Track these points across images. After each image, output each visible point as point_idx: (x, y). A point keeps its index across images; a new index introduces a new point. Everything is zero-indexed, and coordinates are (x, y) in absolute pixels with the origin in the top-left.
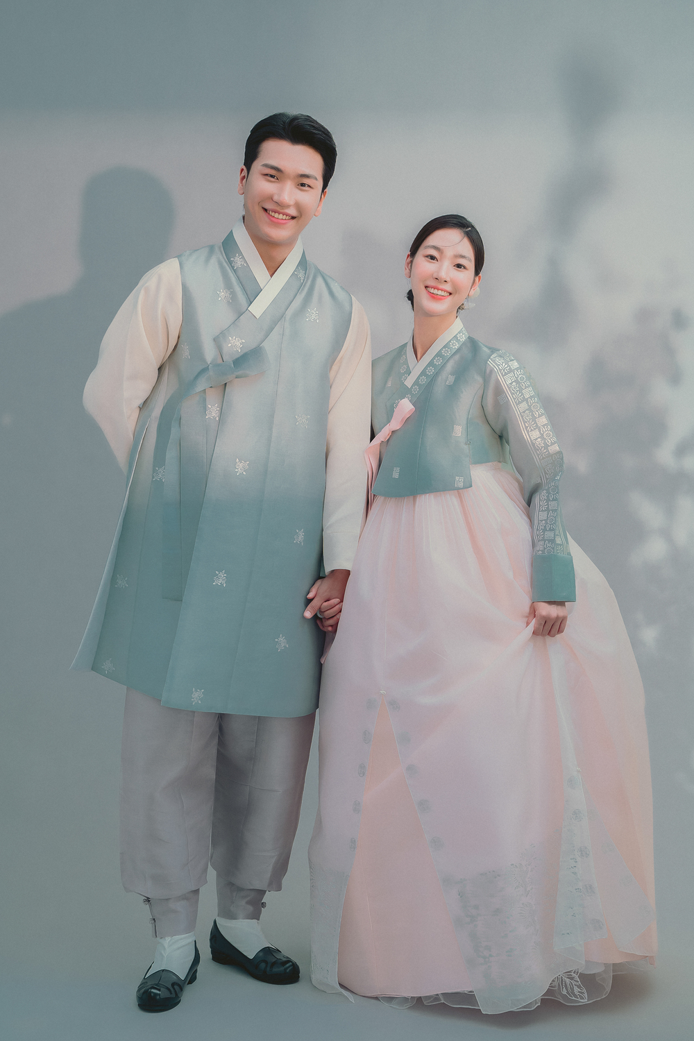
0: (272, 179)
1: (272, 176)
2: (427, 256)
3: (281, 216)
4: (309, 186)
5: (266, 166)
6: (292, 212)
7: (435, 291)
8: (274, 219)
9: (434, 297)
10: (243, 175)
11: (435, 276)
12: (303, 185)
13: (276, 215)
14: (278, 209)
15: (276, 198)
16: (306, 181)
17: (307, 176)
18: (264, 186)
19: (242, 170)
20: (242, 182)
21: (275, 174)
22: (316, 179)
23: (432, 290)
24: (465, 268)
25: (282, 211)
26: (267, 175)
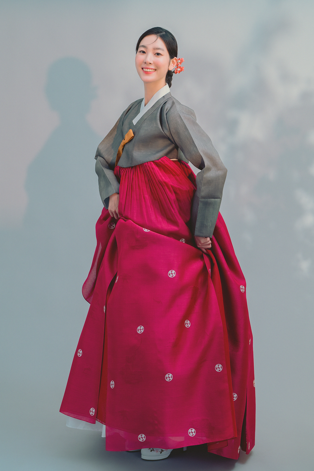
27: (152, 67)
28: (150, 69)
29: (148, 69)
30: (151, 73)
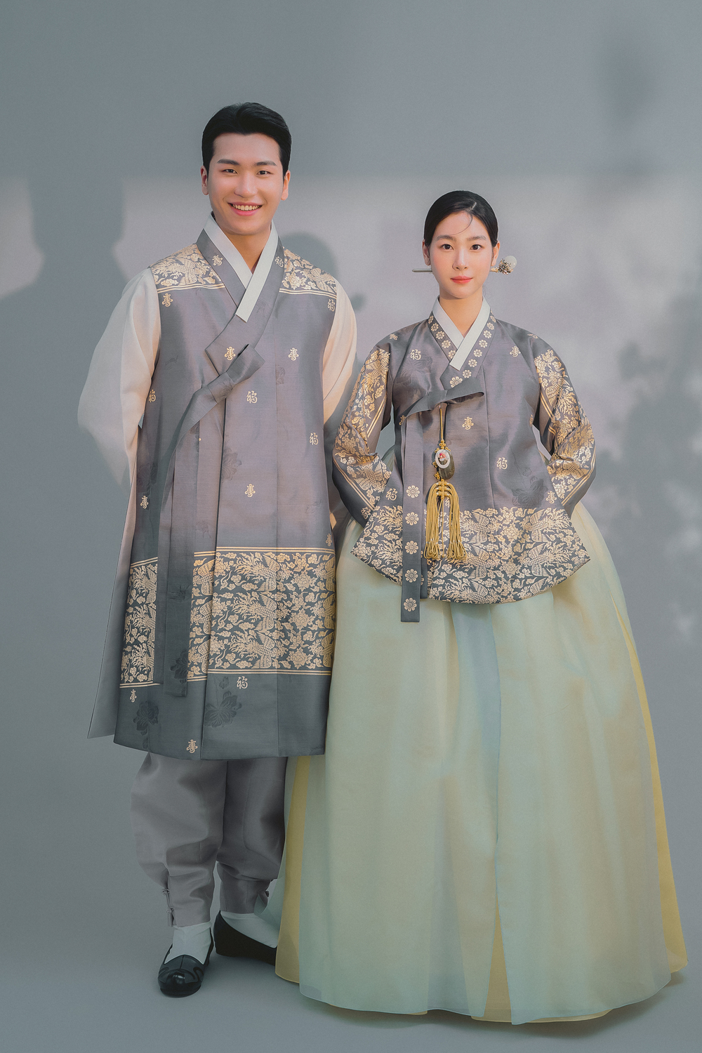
0: (231, 174)
1: (231, 171)
2: (442, 247)
3: (247, 208)
4: (269, 173)
5: (223, 161)
6: (258, 201)
8: (241, 213)
10: (204, 175)
11: (454, 266)
12: (262, 173)
13: (242, 208)
14: (243, 201)
15: (238, 191)
16: (264, 168)
17: (264, 164)
18: (225, 183)
19: (202, 170)
20: (204, 183)
21: (233, 168)
22: (274, 164)
24: (481, 246)
25: (246, 202)
26: (225, 171)
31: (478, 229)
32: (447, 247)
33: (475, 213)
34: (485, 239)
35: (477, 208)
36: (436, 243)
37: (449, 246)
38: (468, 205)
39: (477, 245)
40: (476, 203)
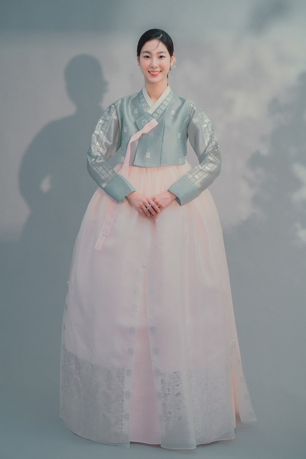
2: (145, 57)
7: (153, 73)
9: (154, 76)
11: (151, 66)
23: (152, 73)
24: (164, 57)
27: (159, 69)
28: (156, 72)
29: (154, 72)
30: (158, 75)
31: (162, 48)
32: (147, 57)
33: (162, 40)
34: (165, 52)
35: (162, 37)
36: (142, 55)
37: (149, 57)
38: (158, 36)
39: (162, 56)
40: (162, 35)
